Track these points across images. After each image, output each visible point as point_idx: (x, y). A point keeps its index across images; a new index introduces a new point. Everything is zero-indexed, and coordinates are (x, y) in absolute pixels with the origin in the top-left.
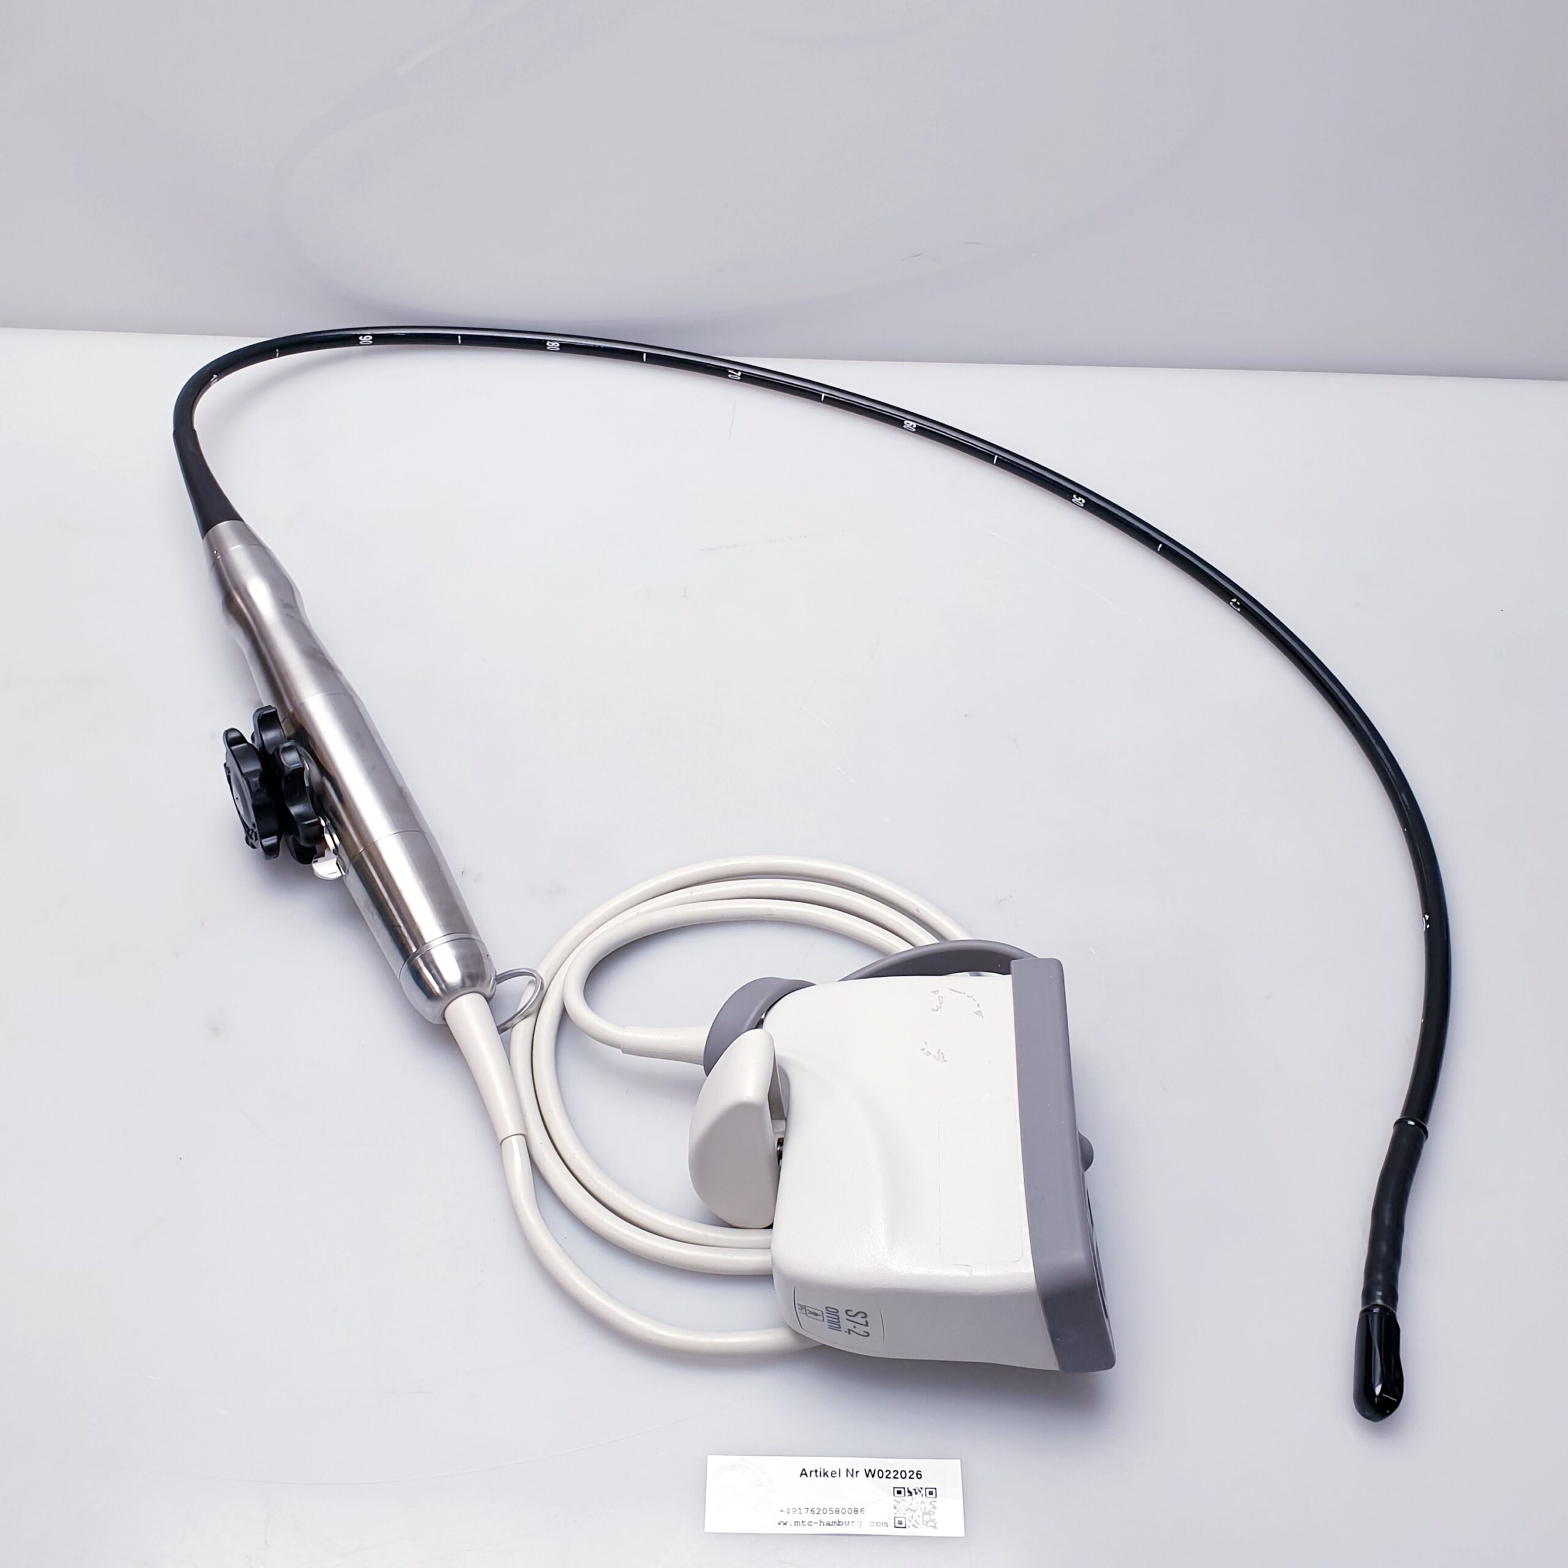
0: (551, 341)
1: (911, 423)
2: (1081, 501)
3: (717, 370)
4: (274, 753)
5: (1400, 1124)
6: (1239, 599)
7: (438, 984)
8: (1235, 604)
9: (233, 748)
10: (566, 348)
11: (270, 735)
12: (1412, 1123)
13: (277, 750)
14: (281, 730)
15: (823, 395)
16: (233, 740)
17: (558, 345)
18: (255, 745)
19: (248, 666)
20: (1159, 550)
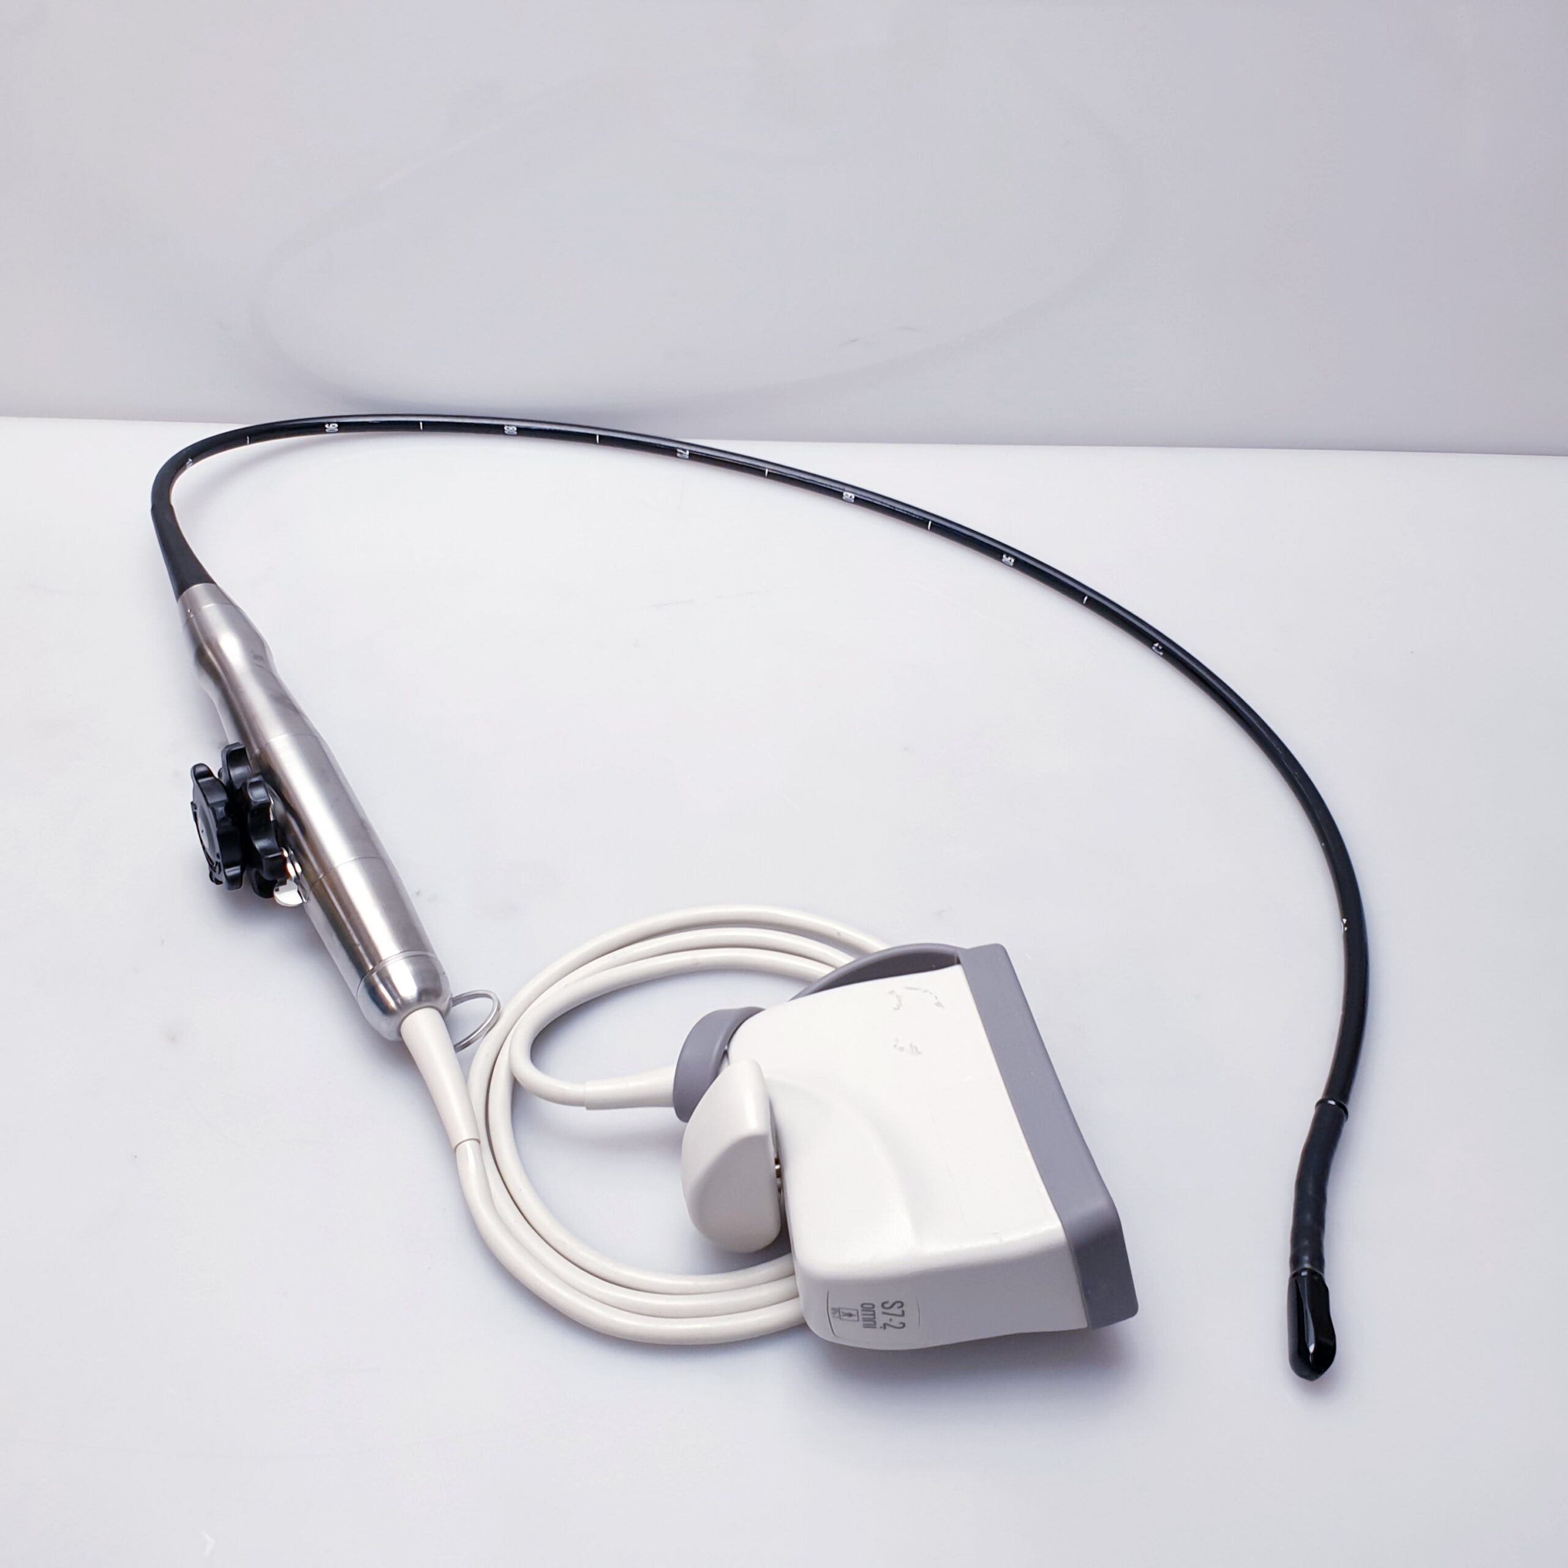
0: (508, 425)
1: (850, 494)
2: (1010, 561)
3: (668, 451)
4: (241, 788)
5: (1322, 1103)
6: (1161, 644)
7: (394, 998)
8: (1157, 648)
9: (200, 781)
10: (522, 432)
11: (237, 772)
12: (1333, 1103)
13: (245, 784)
14: (249, 767)
15: (767, 471)
16: (200, 774)
17: (515, 429)
18: (223, 780)
19: (218, 715)
20: (1084, 602)
